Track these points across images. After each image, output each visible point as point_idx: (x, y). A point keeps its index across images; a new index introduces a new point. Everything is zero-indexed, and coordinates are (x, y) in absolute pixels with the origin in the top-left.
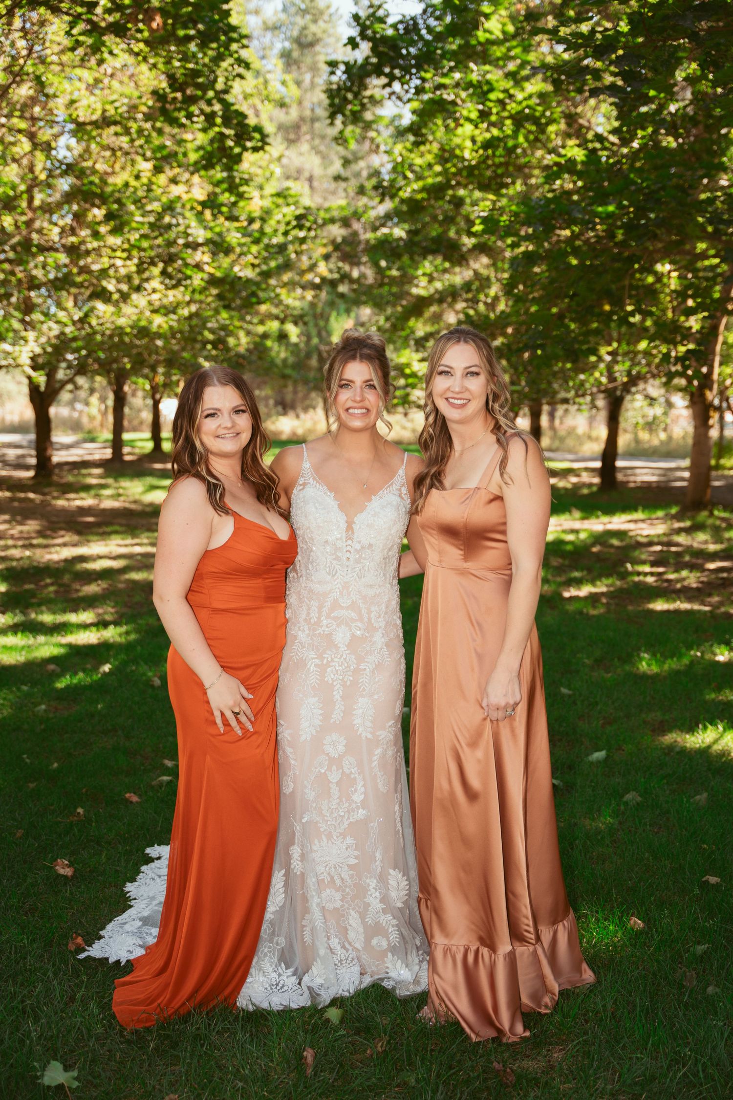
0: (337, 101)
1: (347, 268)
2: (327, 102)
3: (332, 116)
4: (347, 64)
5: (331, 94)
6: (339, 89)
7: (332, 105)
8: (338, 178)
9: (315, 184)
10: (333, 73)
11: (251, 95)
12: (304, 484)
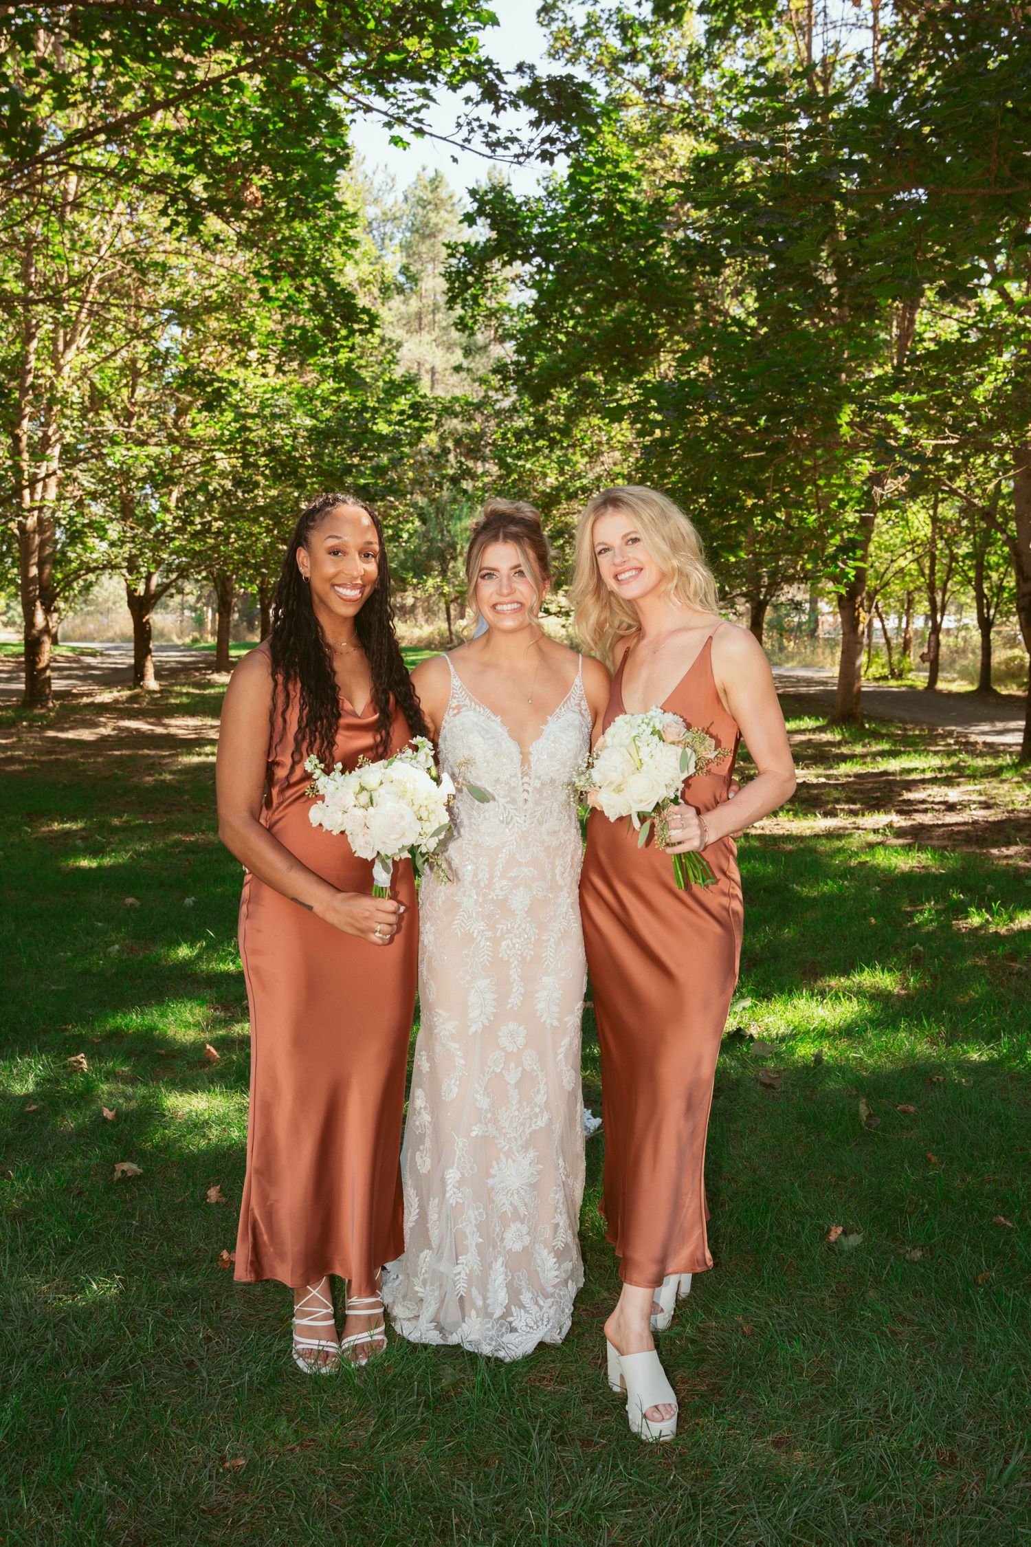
0: (457, 285)
1: (470, 464)
2: (445, 286)
3: (451, 302)
4: (466, 245)
5: (449, 276)
6: (458, 272)
7: (450, 290)
8: (458, 369)
9: (437, 376)
10: (452, 256)
11: (368, 282)
12: (459, 707)
